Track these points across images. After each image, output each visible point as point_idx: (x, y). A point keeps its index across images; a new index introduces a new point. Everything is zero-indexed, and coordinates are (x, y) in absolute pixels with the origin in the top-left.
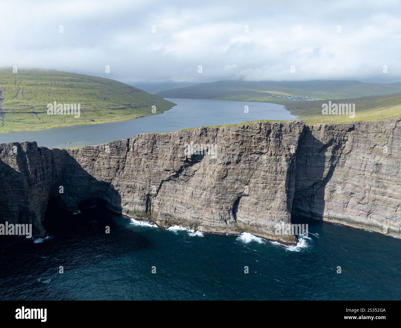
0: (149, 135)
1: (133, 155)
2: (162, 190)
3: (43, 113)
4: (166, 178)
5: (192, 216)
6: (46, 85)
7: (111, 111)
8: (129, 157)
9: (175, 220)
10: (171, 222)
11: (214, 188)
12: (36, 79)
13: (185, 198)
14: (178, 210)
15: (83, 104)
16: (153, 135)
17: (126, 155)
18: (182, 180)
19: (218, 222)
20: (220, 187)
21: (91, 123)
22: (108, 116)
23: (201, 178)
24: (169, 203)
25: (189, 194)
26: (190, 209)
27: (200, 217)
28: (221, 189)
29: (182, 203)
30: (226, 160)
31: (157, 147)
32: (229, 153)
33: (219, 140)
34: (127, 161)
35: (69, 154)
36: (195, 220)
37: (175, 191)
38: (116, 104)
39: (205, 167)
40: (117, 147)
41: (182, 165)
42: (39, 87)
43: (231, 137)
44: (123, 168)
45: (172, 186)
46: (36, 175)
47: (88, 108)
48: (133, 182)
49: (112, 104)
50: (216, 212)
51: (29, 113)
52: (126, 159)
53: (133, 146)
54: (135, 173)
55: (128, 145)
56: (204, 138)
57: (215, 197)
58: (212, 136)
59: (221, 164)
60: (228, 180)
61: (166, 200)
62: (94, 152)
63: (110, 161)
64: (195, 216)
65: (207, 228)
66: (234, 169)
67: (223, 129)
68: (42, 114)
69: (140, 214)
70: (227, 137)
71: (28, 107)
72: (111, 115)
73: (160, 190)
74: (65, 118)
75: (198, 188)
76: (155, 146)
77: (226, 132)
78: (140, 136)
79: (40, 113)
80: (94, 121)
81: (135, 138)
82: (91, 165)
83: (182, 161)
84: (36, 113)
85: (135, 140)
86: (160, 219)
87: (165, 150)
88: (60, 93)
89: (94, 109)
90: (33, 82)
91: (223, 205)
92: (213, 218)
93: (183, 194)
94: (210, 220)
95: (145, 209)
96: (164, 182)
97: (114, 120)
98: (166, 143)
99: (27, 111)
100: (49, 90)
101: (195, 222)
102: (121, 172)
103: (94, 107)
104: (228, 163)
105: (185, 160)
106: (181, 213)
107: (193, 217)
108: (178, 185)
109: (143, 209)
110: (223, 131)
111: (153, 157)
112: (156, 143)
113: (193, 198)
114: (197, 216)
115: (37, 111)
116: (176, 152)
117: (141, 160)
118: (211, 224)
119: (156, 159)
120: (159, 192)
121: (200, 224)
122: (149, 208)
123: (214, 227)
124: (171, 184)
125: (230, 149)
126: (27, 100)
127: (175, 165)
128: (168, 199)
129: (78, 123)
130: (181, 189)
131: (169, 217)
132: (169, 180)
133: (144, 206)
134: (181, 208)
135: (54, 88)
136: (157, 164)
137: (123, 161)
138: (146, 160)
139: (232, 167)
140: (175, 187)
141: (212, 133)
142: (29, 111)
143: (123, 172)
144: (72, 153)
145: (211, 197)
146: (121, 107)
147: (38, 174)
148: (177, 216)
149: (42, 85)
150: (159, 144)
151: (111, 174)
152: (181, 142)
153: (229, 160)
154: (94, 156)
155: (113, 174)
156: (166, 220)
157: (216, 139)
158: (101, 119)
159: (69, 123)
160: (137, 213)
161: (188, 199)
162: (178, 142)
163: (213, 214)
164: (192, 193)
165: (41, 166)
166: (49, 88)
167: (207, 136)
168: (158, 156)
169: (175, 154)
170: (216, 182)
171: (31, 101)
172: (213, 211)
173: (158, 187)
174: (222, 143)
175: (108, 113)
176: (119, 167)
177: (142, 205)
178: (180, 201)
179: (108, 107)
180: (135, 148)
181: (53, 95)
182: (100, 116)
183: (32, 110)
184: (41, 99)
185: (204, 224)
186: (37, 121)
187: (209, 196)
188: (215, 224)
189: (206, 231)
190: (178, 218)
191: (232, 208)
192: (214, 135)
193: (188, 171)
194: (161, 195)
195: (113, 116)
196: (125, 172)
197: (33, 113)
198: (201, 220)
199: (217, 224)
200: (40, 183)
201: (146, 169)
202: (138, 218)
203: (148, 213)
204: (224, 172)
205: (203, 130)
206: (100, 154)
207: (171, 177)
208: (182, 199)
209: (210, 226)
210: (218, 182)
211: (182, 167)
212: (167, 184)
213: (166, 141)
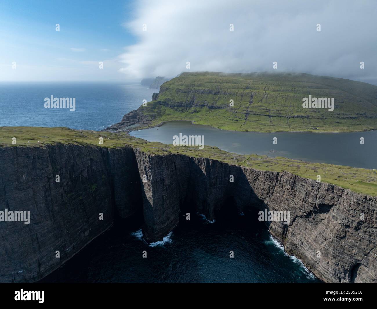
0: (292, 175)
1: (280, 186)
2: (295, 223)
3: (276, 116)
4: (299, 215)
5: (312, 257)
6: (287, 91)
7: (338, 120)
8: (277, 186)
9: (298, 252)
10: (295, 253)
11: (332, 242)
12: (282, 85)
13: (311, 238)
14: (304, 246)
15: (312, 111)
16: (295, 176)
17: (275, 185)
18: (311, 222)
19: (332, 275)
20: (338, 245)
21: (312, 131)
22: (333, 125)
23: (324, 228)
24: (298, 236)
25: (314, 237)
26: (312, 250)
27: (318, 262)
28: (339, 247)
29: (307, 241)
30: (345, 222)
31: (296, 187)
32: (349, 217)
33: (342, 201)
34: (275, 189)
35: (242, 170)
36: (312, 262)
37: (305, 228)
38: (347, 113)
39: (329, 220)
40: (270, 176)
41: (312, 209)
42: (280, 93)
43: (352, 203)
44: (272, 193)
45: (304, 223)
46: (217, 180)
47: (316, 115)
48: (278, 207)
49: (342, 112)
50: (331, 266)
51: (265, 115)
52: (275, 187)
53: (280, 179)
54: (279, 201)
55: (277, 177)
56: (330, 194)
57: (332, 251)
58: (337, 194)
59: (340, 224)
60: (346, 242)
61: (297, 232)
62: (256, 175)
63: (264, 185)
64: (313, 258)
65: (320, 274)
66: (352, 234)
67: (348, 192)
68: (274, 118)
69: (278, 234)
70: (349, 202)
71: (266, 111)
72: (337, 124)
73: (294, 222)
74: (292, 123)
75: (321, 235)
76: (295, 185)
77: (349, 196)
78: (286, 174)
79: (273, 116)
80: (316, 129)
81: (282, 174)
82: (253, 183)
83: (312, 206)
84: (271, 116)
85: (282, 175)
86: (288, 246)
87: (302, 191)
88: (296, 100)
89: (321, 117)
90: (278, 88)
91: (340, 263)
92: (327, 268)
93: (310, 235)
94: (324, 269)
95: (282, 232)
96: (298, 217)
97: (338, 130)
98: (303, 186)
99: (264, 114)
100: (288, 96)
101: (312, 264)
102: (271, 196)
103: (322, 115)
104: (348, 226)
105: (314, 206)
106: (305, 250)
107: (312, 259)
108: (308, 224)
109: (280, 231)
110: (347, 194)
111: (292, 193)
112: (296, 183)
113: (316, 242)
114: (316, 260)
115: (272, 115)
116: (308, 196)
117: (284, 193)
118: (324, 273)
119: (294, 196)
120: (293, 224)
121: (316, 268)
122: (285, 233)
123: (326, 278)
124: (303, 221)
125: (350, 213)
126: (268, 104)
127: (306, 208)
128: (299, 232)
129: (301, 129)
130: (310, 229)
131: (295, 248)
132: (301, 217)
133: (282, 229)
134: (306, 245)
135: (292, 95)
136: (295, 201)
137: (272, 188)
138: (287, 194)
139: (351, 232)
140: (305, 225)
141: (338, 192)
142: (266, 114)
143: (272, 196)
144: (244, 170)
145: (329, 249)
146: (352, 116)
147: (218, 180)
148: (302, 251)
149: (284, 91)
150: (298, 184)
151: (264, 194)
152: (312, 190)
153: (348, 223)
154: (255, 178)
155: (266, 195)
156: (292, 249)
157: (340, 198)
158: (325, 127)
159: (292, 128)
160: (276, 232)
161: (312, 240)
162: (310, 189)
163: (328, 266)
164: (316, 238)
165: (221, 175)
166: (288, 94)
167: (333, 193)
168: (296, 194)
169: (306, 198)
170: (334, 239)
171: (271, 105)
172: (330, 263)
173: (293, 219)
174: (345, 204)
175: (334, 122)
176: (270, 192)
177: (280, 228)
178: (306, 239)
179: (336, 116)
180: (282, 181)
181: (289, 101)
182: (325, 125)
183: (267, 114)
184: (278, 104)
185: (319, 269)
186: (268, 124)
187: (327, 247)
188: (328, 275)
189: (318, 277)
190: (302, 253)
191: (349, 270)
192: (339, 195)
193: (317, 216)
194: (294, 227)
195: (337, 126)
196: (273, 197)
197: (268, 116)
198: (318, 265)
199: (330, 276)
200: (218, 186)
201: (286, 201)
202: (275, 236)
203: (284, 236)
204: (342, 232)
205: (330, 187)
206: (259, 177)
207: (303, 216)
208: (308, 238)
209: (323, 275)
210: (335, 239)
211: (311, 211)
212: (300, 220)
213: (303, 184)
